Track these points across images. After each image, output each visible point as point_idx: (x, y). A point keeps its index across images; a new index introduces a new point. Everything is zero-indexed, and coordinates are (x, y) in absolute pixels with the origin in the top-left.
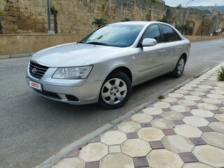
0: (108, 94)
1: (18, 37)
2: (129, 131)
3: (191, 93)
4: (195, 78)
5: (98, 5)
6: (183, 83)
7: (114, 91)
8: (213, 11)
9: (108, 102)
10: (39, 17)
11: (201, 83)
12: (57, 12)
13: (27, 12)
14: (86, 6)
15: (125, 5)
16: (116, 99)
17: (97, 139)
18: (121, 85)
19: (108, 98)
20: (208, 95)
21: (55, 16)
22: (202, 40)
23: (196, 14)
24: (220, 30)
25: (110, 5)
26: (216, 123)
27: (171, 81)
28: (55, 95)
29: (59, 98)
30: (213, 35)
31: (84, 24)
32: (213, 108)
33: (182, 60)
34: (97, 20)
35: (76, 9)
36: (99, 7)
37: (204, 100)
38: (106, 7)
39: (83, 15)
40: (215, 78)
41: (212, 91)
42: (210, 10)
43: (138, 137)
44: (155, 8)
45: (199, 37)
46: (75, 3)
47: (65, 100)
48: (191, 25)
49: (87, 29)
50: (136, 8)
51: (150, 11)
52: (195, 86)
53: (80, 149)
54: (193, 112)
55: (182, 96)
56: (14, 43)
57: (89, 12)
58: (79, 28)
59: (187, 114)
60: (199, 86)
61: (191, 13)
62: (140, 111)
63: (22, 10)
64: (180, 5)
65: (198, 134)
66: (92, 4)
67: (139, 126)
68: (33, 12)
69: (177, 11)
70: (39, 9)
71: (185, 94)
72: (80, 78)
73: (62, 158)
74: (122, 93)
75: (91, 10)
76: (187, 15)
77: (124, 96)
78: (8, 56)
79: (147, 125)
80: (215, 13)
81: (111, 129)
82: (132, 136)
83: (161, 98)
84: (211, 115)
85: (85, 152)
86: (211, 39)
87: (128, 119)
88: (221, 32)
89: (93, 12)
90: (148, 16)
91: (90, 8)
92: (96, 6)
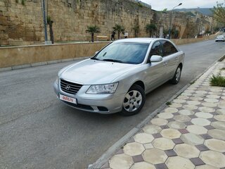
0: (127, 104)
1: (19, 49)
2: (153, 133)
3: (191, 98)
4: (191, 84)
5: (87, 11)
6: (182, 90)
7: (132, 101)
8: (196, 13)
9: (128, 110)
10: (30, 25)
11: (198, 89)
12: (52, 22)
13: (18, 21)
14: (76, 13)
15: (114, 10)
16: (134, 107)
17: (131, 140)
18: (137, 95)
19: (128, 107)
20: (205, 100)
21: (51, 26)
22: (188, 43)
23: (181, 17)
24: (203, 32)
25: (99, 11)
26: (216, 122)
27: (171, 87)
28: (89, 107)
29: (92, 109)
30: (198, 37)
31: (75, 30)
32: (212, 110)
33: (179, 69)
34: (91, 28)
35: (66, 16)
36: (88, 13)
37: (203, 104)
38: (96, 13)
39: (73, 21)
40: (207, 83)
41: (208, 96)
42: (193, 12)
43: (161, 137)
44: (142, 13)
45: (186, 40)
46: (65, 10)
47: (96, 111)
48: (177, 29)
49: (78, 35)
50: (124, 13)
51: (138, 16)
52: (193, 91)
53: (122, 148)
54: (197, 114)
55: (184, 101)
56: (16, 55)
57: (79, 18)
58: (70, 34)
59: (193, 117)
60: (196, 92)
61: (176, 17)
62: (155, 116)
63: (12, 19)
64: (165, 10)
65: (205, 131)
66: (82, 11)
67: (160, 128)
68: (24, 20)
69: (163, 15)
70: (30, 17)
71: (187, 100)
72: (109, 93)
73: (113, 155)
74: (138, 102)
75: (81, 17)
76: (173, 19)
77: (140, 103)
78: (10, 68)
79: (165, 127)
80: (198, 16)
81: (139, 132)
82: (157, 136)
83: (169, 104)
84: (211, 116)
85: (127, 150)
86: (196, 42)
87: (149, 123)
88: (205, 34)
89: (83, 18)
90: (136, 21)
91: (80, 15)
92: (86, 13)
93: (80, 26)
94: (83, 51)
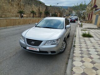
4: (75, 37)
14: (9, 3)
15: (29, 4)
16: (63, 49)
25: (22, 3)
31: (9, 12)
35: (4, 4)
38: (20, 4)
39: (8, 7)
40: (81, 36)
44: (42, 6)
46: (3, 1)
47: (50, 53)
49: (11, 14)
50: (33, 5)
51: (39, 7)
53: (73, 70)
57: (11, 6)
58: (6, 14)
62: (73, 52)
64: (51, 5)
66: (13, 3)
69: (50, 8)
72: (56, 44)
75: (12, 5)
79: (82, 57)
81: (73, 61)
83: (74, 46)
85: (75, 71)
87: (74, 56)
88: (66, 16)
89: (13, 6)
90: (39, 9)
91: (12, 4)
92: (15, 4)
93: (12, 10)
94: (18, 23)
